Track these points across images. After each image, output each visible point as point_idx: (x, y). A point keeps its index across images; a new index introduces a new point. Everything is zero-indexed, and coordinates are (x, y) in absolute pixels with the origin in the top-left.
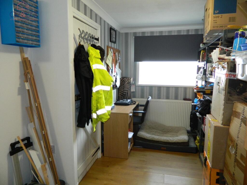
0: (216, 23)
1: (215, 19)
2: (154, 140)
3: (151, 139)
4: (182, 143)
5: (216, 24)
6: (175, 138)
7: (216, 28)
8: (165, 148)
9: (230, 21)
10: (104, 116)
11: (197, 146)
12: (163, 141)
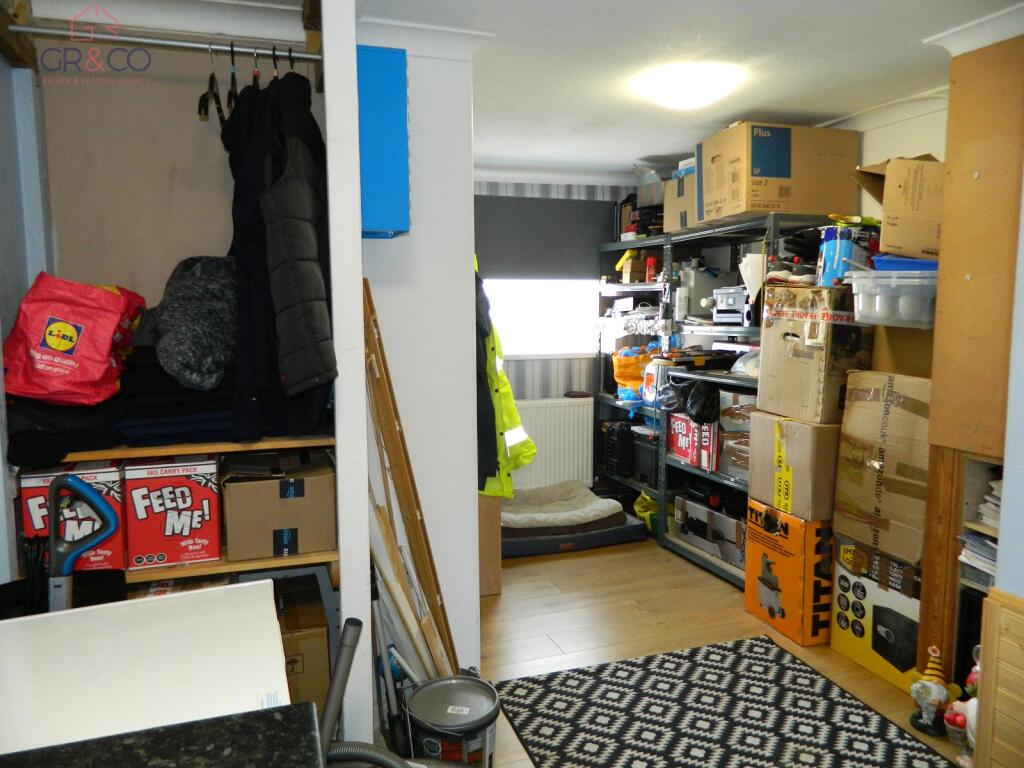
0: (756, 196)
1: (755, 187)
2: (535, 525)
3: (528, 526)
4: (611, 517)
5: (756, 198)
6: (587, 509)
7: (756, 208)
8: (570, 544)
9: (781, 195)
10: (524, 450)
11: (643, 519)
12: (562, 524)
